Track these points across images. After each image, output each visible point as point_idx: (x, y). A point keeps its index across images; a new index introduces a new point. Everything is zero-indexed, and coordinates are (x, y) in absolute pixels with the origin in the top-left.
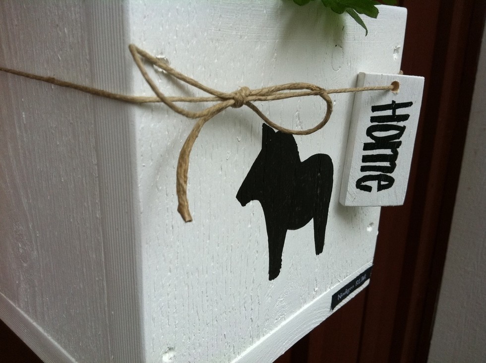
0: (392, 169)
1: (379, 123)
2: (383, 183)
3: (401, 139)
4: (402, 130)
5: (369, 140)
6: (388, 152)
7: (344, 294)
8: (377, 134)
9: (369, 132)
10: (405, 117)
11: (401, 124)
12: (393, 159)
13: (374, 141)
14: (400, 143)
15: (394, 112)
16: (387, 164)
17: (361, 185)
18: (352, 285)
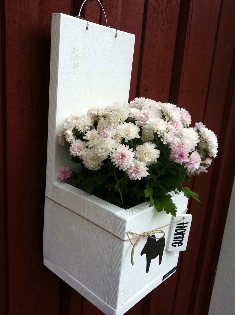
0: (182, 241)
1: (179, 228)
2: (179, 244)
4: (185, 230)
5: (176, 233)
6: (181, 236)
7: (167, 276)
8: (178, 231)
9: (176, 231)
10: (186, 226)
11: (185, 228)
12: (182, 238)
14: (185, 233)
15: (183, 225)
17: (173, 245)
18: (170, 273)
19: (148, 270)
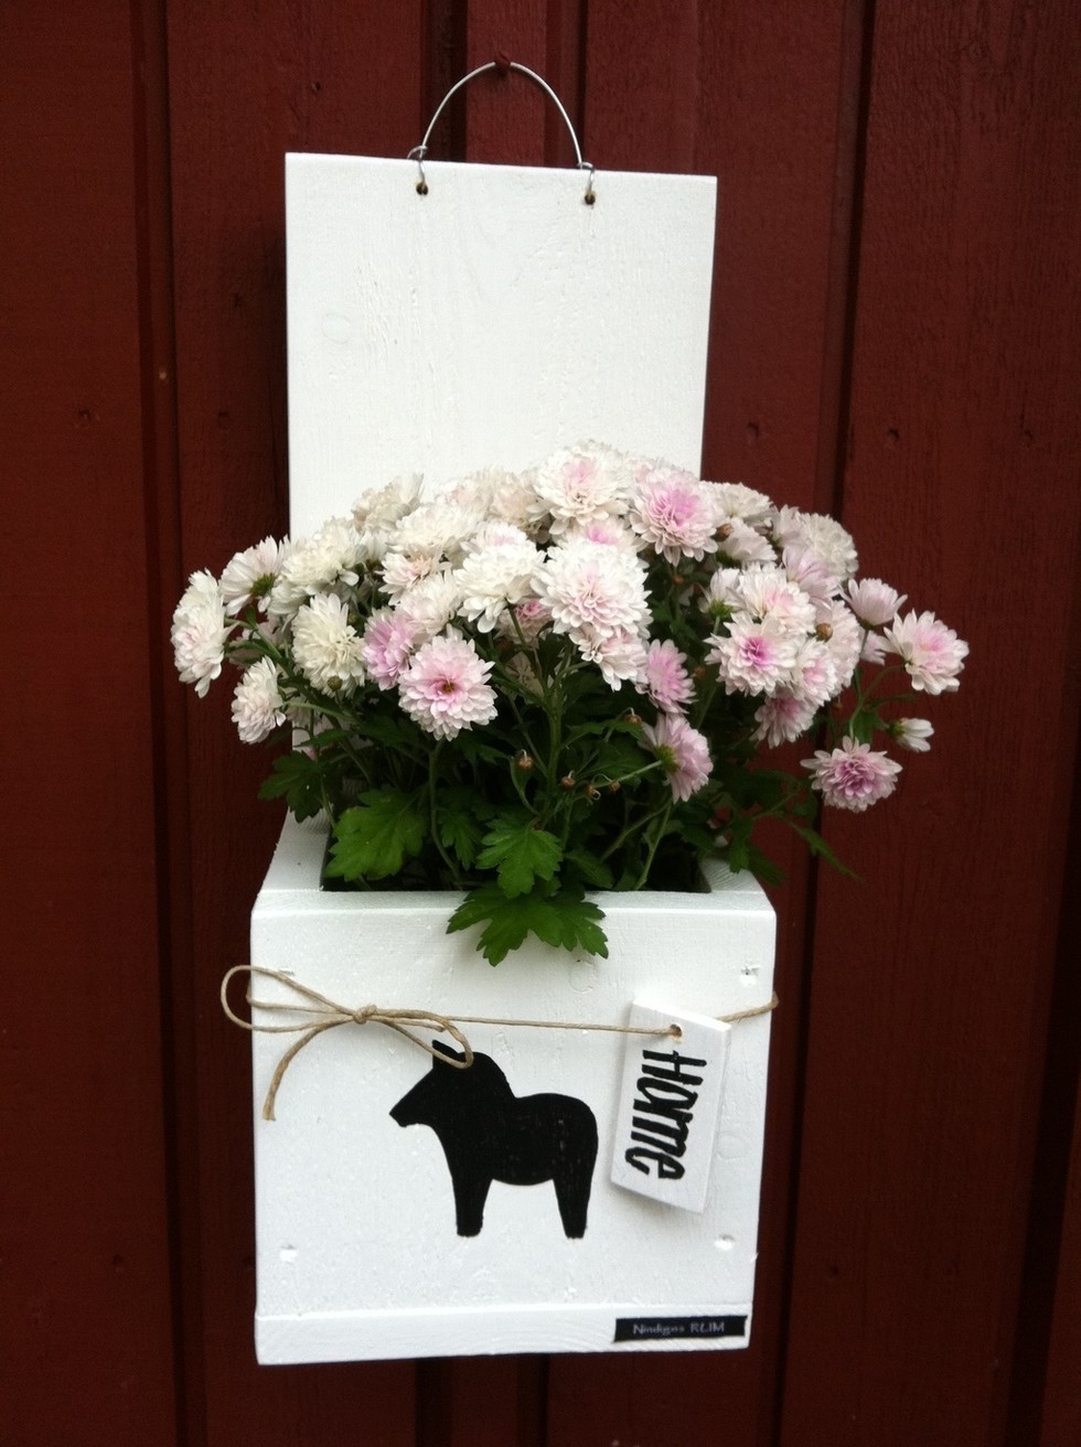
0: (680, 1150)
1: (656, 1078)
2: (666, 1168)
3: (691, 1111)
4: (692, 1097)
5: (643, 1098)
6: (672, 1123)
7: (651, 1330)
8: (653, 1091)
9: (642, 1085)
10: (695, 1080)
11: (690, 1088)
12: (679, 1137)
13: (648, 1101)
14: (689, 1117)
15: (677, 1067)
16: (671, 1141)
17: (633, 1159)
19: (469, 1221)
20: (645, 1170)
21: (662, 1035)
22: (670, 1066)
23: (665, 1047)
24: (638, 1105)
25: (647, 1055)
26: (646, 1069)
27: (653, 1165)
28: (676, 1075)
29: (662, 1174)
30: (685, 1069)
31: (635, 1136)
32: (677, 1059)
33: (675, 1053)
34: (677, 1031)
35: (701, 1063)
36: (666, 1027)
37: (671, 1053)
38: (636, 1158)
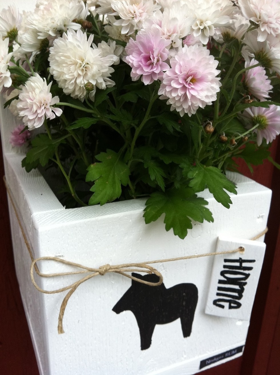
0: (240, 297)
1: (227, 270)
2: (232, 305)
3: (247, 281)
4: (247, 276)
5: (222, 278)
6: (237, 287)
7: (212, 361)
8: (228, 275)
9: (222, 273)
10: (250, 269)
11: (247, 272)
12: (241, 292)
13: (225, 279)
14: (245, 284)
15: (241, 264)
16: (236, 294)
19: (146, 343)
20: (223, 307)
21: (234, 252)
22: (238, 264)
23: (236, 257)
24: (220, 282)
25: (226, 261)
26: (225, 267)
27: (226, 305)
28: (240, 267)
29: (230, 307)
30: (244, 265)
31: (218, 294)
32: (241, 261)
33: (240, 259)
34: (241, 249)
35: (254, 261)
36: (237, 248)
37: (238, 259)
38: (218, 303)
